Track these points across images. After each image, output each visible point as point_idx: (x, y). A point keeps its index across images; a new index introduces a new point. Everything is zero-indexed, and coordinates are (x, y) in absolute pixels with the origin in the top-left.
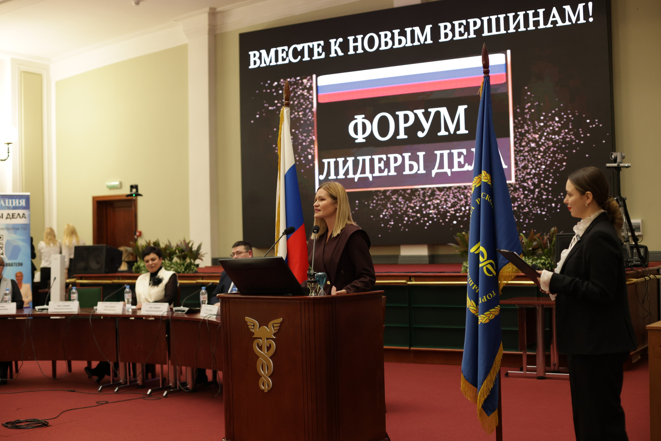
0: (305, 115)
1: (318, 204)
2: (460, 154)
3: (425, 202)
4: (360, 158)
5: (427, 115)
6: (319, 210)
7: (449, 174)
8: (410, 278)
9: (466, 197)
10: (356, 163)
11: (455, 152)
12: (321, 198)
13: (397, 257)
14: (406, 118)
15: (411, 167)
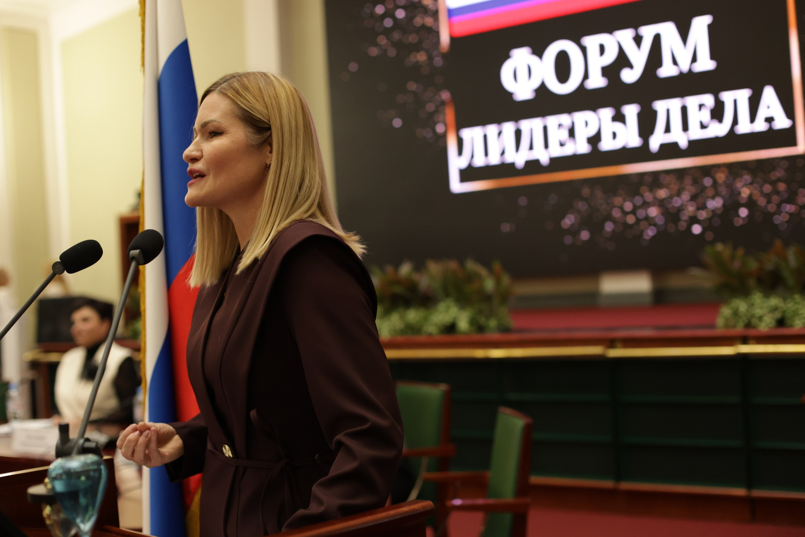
0: (430, 58)
1: (198, 150)
2: (701, 106)
3: (642, 196)
4: (526, 125)
5: (638, 40)
6: (201, 175)
7: (683, 143)
8: (611, 343)
9: (715, 183)
10: (518, 134)
11: (692, 102)
12: (211, 128)
13: (595, 295)
14: (602, 49)
15: (614, 135)
